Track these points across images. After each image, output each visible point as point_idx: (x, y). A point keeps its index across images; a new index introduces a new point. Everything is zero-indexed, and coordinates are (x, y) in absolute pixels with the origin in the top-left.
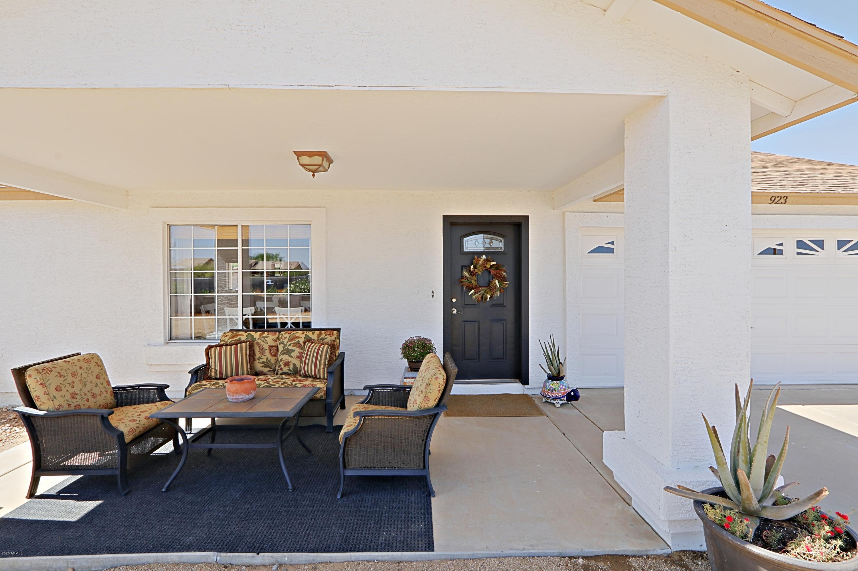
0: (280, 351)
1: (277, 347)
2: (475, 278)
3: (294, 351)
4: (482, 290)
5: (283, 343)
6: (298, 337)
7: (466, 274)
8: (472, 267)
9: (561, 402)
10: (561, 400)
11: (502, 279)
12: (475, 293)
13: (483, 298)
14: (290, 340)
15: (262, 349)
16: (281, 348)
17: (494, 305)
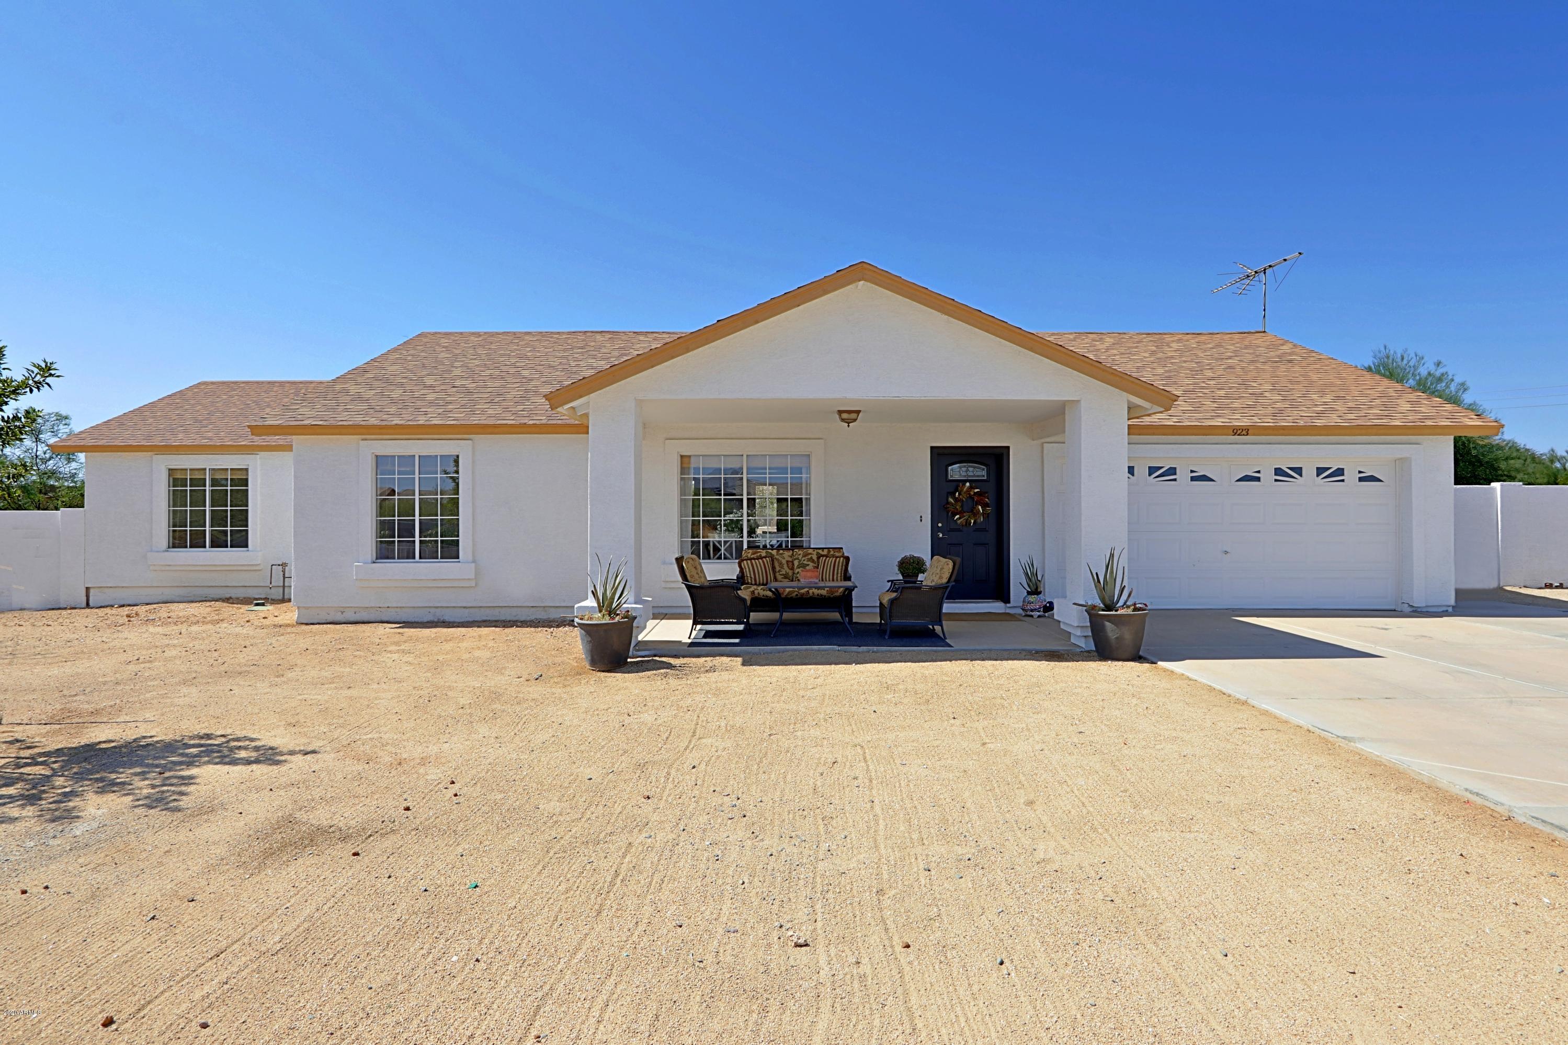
0: (796, 566)
1: (792, 562)
2: (959, 504)
3: (808, 565)
4: (966, 515)
5: (798, 559)
6: (811, 554)
7: (951, 500)
8: (957, 494)
9: (1038, 613)
10: (1039, 611)
11: (985, 506)
12: (960, 518)
13: (968, 523)
14: (803, 556)
15: (781, 564)
16: (796, 563)
17: (977, 530)
